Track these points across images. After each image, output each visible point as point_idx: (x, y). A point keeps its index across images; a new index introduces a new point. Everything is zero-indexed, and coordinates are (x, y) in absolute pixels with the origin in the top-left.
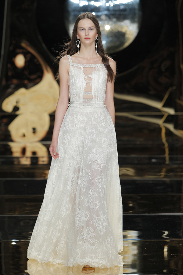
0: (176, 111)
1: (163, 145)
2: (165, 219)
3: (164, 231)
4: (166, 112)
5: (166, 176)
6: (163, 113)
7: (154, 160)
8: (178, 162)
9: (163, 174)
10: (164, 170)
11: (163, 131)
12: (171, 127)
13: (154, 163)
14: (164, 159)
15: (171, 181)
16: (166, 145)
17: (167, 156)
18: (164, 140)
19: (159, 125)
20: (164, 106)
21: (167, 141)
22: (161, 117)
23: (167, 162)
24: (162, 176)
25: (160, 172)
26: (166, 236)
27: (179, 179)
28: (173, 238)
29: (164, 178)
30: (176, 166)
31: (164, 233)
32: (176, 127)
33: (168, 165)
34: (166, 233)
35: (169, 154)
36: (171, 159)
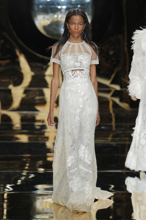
0: (121, 87)
1: (111, 115)
2: (112, 175)
3: (110, 185)
4: (113, 88)
5: (112, 140)
6: (111, 89)
7: (103, 127)
8: (123, 129)
9: (110, 138)
10: (111, 135)
11: (111, 104)
12: (117, 100)
13: (103, 130)
14: (111, 126)
15: (117, 144)
16: (113, 115)
17: (113, 124)
18: (111, 111)
19: (107, 99)
20: (112, 83)
21: (114, 111)
22: (109, 92)
23: (114, 129)
24: (109, 140)
25: (108, 137)
26: (112, 189)
27: (123, 143)
28: (118, 190)
29: (111, 142)
30: (120, 132)
31: (111, 187)
32: (121, 101)
33: (114, 131)
34: (113, 186)
35: (116, 122)
36: (116, 126)
